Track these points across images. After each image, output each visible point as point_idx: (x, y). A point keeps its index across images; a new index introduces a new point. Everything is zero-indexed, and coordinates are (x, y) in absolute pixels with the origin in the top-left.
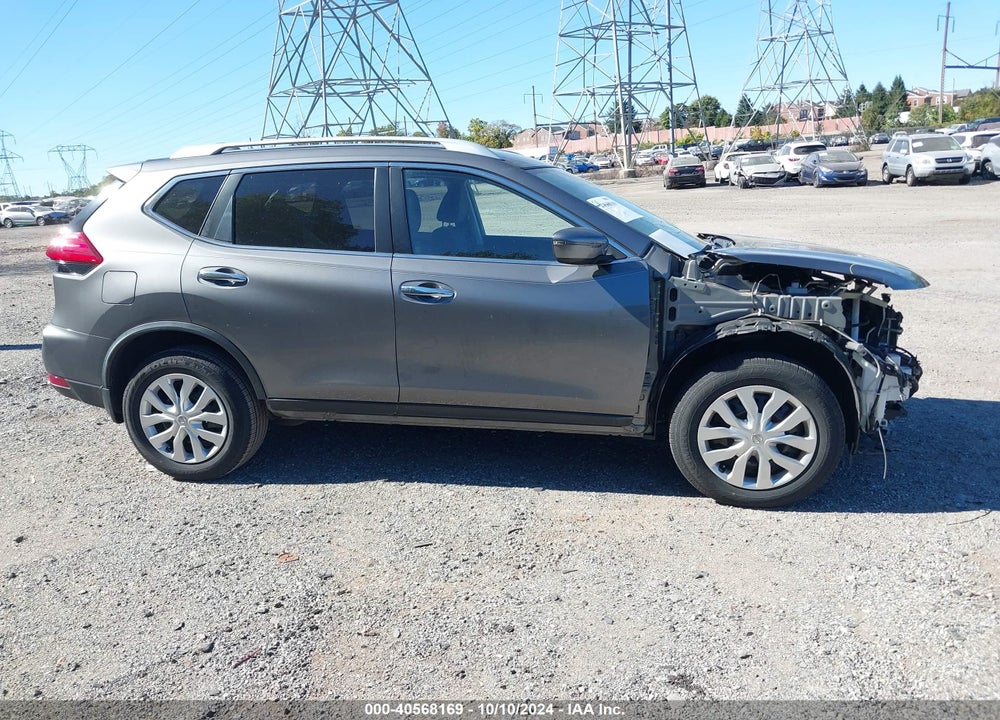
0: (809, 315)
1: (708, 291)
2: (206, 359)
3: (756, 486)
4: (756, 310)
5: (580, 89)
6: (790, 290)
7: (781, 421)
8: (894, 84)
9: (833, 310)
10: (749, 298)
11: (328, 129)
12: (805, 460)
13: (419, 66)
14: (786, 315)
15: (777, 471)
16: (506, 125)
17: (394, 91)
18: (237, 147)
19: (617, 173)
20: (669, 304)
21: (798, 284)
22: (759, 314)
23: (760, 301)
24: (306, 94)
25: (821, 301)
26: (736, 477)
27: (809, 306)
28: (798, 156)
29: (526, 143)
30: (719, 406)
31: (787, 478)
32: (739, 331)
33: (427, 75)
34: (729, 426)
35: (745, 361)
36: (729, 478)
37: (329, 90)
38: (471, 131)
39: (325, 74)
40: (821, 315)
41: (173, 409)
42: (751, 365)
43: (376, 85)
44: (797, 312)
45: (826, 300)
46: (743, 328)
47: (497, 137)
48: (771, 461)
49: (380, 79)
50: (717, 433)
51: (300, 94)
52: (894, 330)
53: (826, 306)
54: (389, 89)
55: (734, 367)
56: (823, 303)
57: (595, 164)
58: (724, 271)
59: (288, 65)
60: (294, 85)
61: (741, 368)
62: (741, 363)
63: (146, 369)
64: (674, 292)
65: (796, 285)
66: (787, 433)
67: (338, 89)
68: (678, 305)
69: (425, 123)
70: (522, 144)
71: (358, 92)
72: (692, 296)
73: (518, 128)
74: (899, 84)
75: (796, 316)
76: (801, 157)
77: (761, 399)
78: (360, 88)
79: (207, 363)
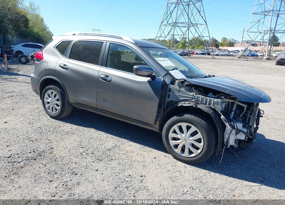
0: (210, 104)
1: (179, 91)
2: (58, 88)
3: (183, 155)
4: (193, 99)
5: (256, 31)
6: (208, 95)
7: (193, 136)
9: (218, 104)
10: (191, 95)
11: (174, 36)
12: (199, 151)
13: (204, 20)
14: (202, 103)
15: (191, 152)
16: (233, 40)
17: (195, 27)
18: (86, 34)
19: (263, 58)
20: (168, 93)
21: (212, 94)
22: (194, 101)
23: (195, 97)
24: (170, 26)
25: (214, 100)
26: (178, 151)
27: (210, 101)
29: (239, 46)
30: (176, 127)
31: (193, 155)
32: (184, 105)
33: (206, 23)
34: (178, 134)
35: (185, 115)
36: (176, 150)
37: (176, 25)
38: (222, 41)
39: (176, 20)
40: (214, 105)
41: (50, 99)
42: (187, 116)
43: (190, 25)
44: (206, 102)
45: (216, 100)
46: (186, 104)
47: (230, 43)
48: (189, 148)
49: (192, 23)
50: (175, 135)
51: (168, 25)
52: (250, 116)
53: (216, 102)
54: (194, 26)
55: (181, 116)
56: (215, 101)
57: (258, 55)
58: (187, 85)
59: (167, 18)
60: (167, 23)
61: (183, 116)
62: (183, 115)
63: (46, 88)
64: (170, 89)
65: (211, 94)
66: (195, 141)
67: (179, 25)
68: (170, 94)
69: (202, 37)
70: (237, 46)
71: (185, 26)
72: (175, 92)
73: (237, 41)
75: (206, 104)
77: (188, 128)
78: (186, 25)
79: (58, 89)
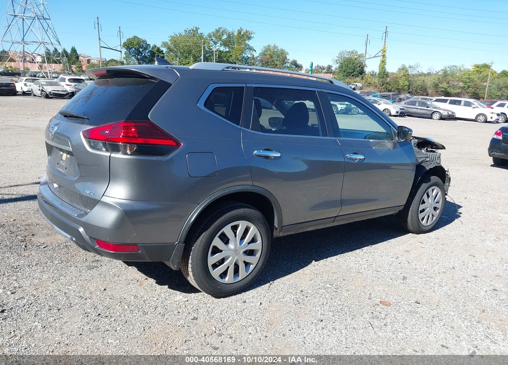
3: (428, 224)
8: (72, 50)
14: (432, 160)
22: (427, 160)
23: (427, 155)
28: (71, 84)
34: (425, 203)
48: (432, 214)
50: (423, 206)
74: (74, 50)
76: (73, 84)
